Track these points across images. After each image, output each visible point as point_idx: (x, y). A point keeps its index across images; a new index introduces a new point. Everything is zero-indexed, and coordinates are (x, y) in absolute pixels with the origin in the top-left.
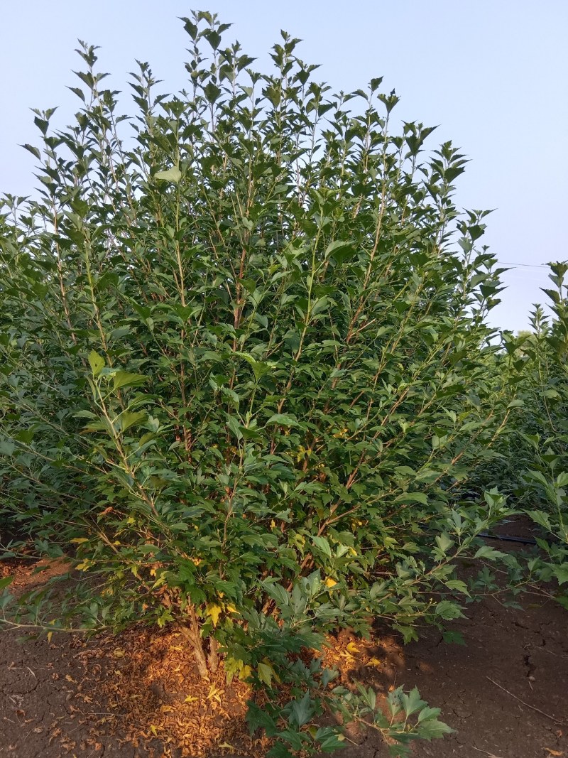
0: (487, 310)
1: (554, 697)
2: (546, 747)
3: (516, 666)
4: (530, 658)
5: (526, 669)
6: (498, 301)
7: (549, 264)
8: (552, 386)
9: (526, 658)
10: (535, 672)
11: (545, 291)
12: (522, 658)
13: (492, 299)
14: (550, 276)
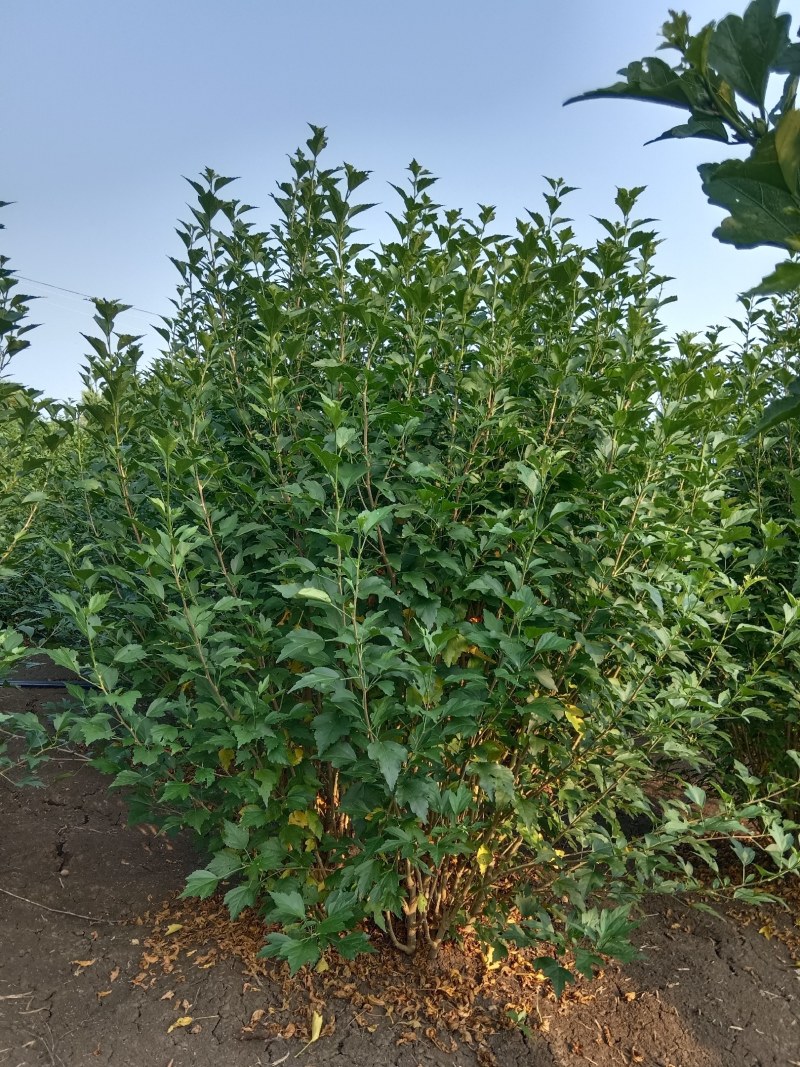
0: (8, 355)
1: (92, 889)
2: (75, 959)
3: (44, 860)
4: (65, 845)
5: (59, 861)
6: (26, 344)
7: (94, 300)
8: (95, 474)
9: (60, 847)
10: (71, 862)
11: (88, 338)
12: (53, 847)
13: (17, 340)
14: (96, 317)
